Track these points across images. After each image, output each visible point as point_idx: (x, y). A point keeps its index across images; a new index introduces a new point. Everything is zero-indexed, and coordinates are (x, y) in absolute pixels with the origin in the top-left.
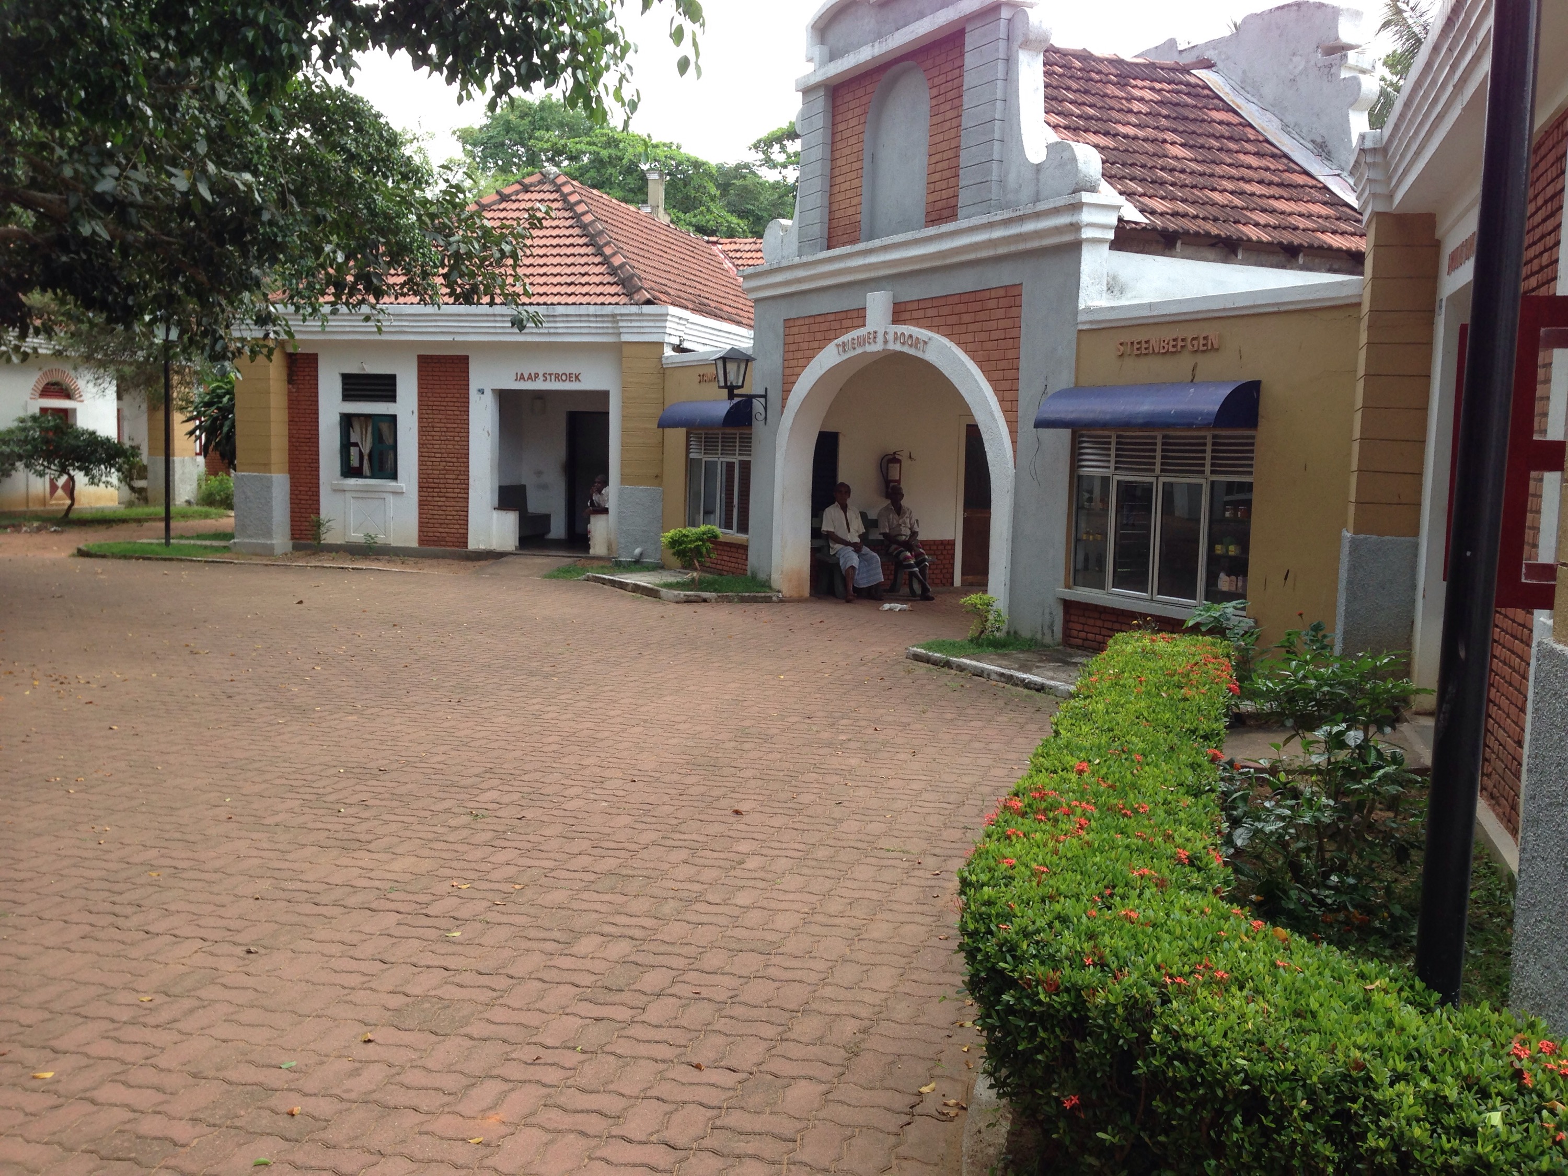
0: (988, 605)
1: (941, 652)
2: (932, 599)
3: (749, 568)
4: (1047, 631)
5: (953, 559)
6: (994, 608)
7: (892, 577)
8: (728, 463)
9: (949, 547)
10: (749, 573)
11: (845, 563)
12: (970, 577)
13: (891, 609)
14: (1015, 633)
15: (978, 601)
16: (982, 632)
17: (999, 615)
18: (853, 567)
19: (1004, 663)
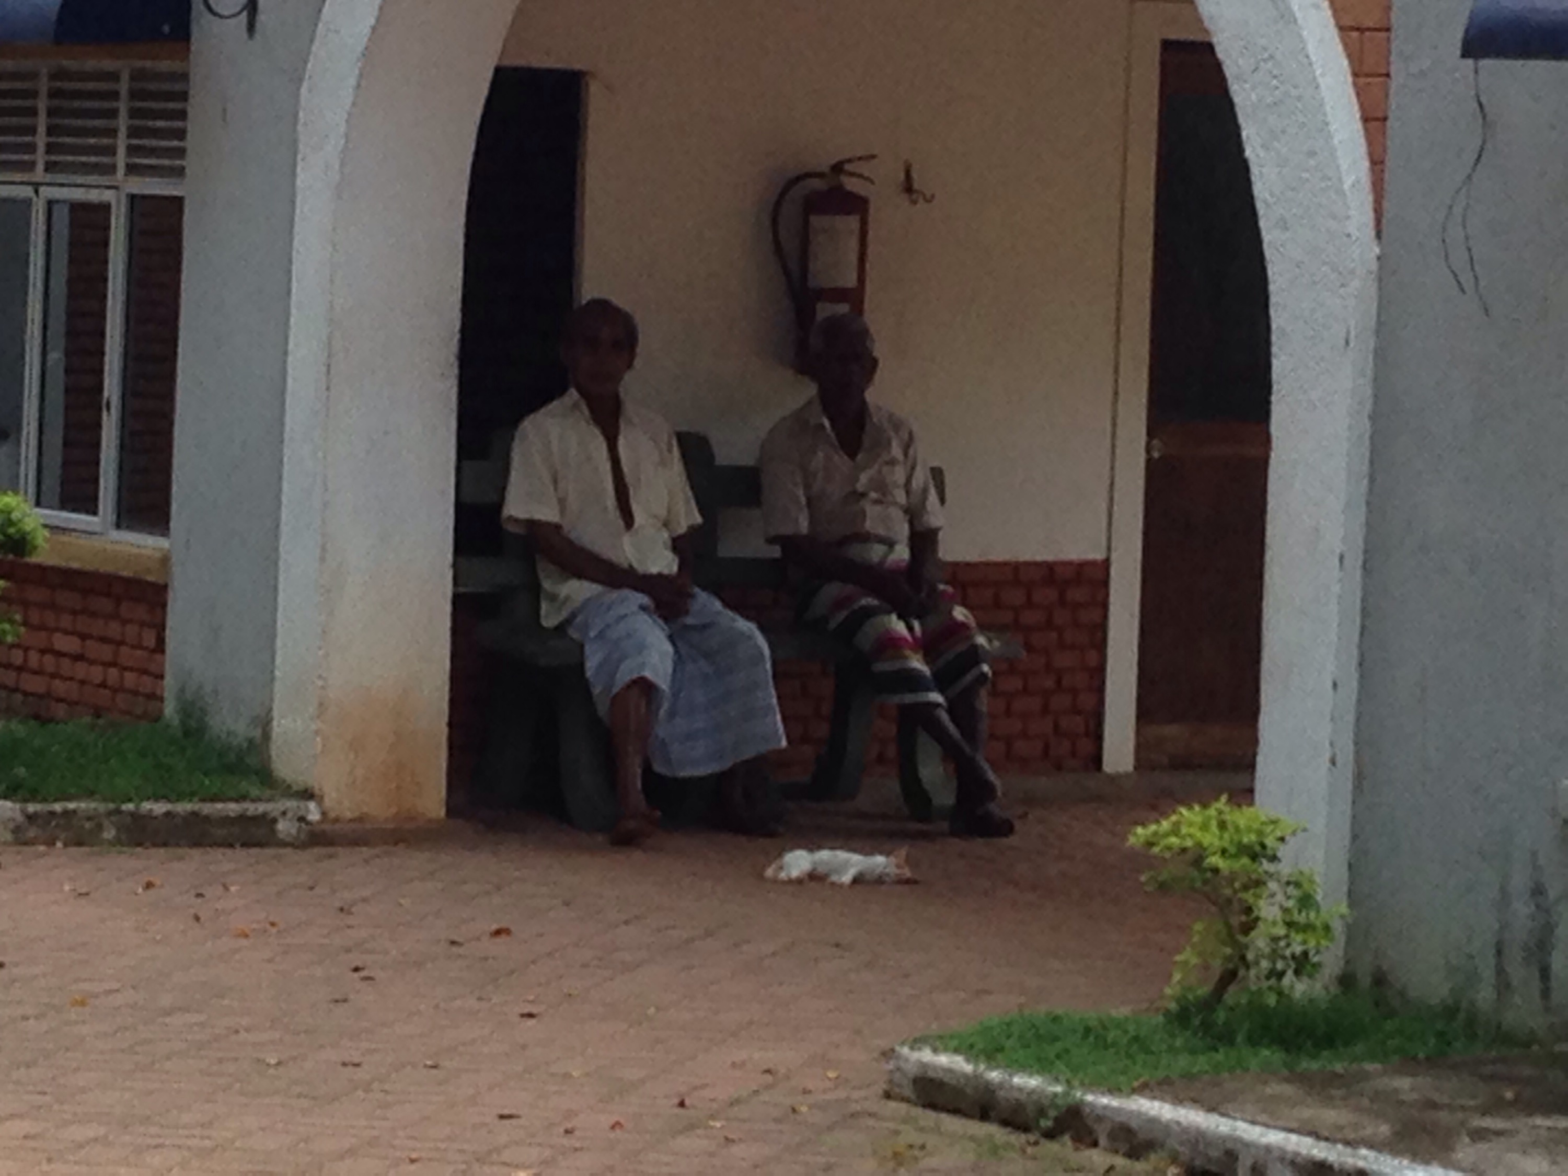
0: (1259, 851)
1: (1042, 1066)
2: (1005, 829)
3: (169, 685)
4: (1517, 971)
5: (1101, 646)
6: (1285, 868)
7: (822, 730)
8: (77, 208)
9: (1077, 594)
10: (170, 709)
11: (610, 666)
12: (1171, 730)
13: (814, 877)
14: (1380, 980)
15: (1211, 839)
16: (1229, 977)
17: (1306, 901)
18: (644, 687)
19: (1330, 1116)
